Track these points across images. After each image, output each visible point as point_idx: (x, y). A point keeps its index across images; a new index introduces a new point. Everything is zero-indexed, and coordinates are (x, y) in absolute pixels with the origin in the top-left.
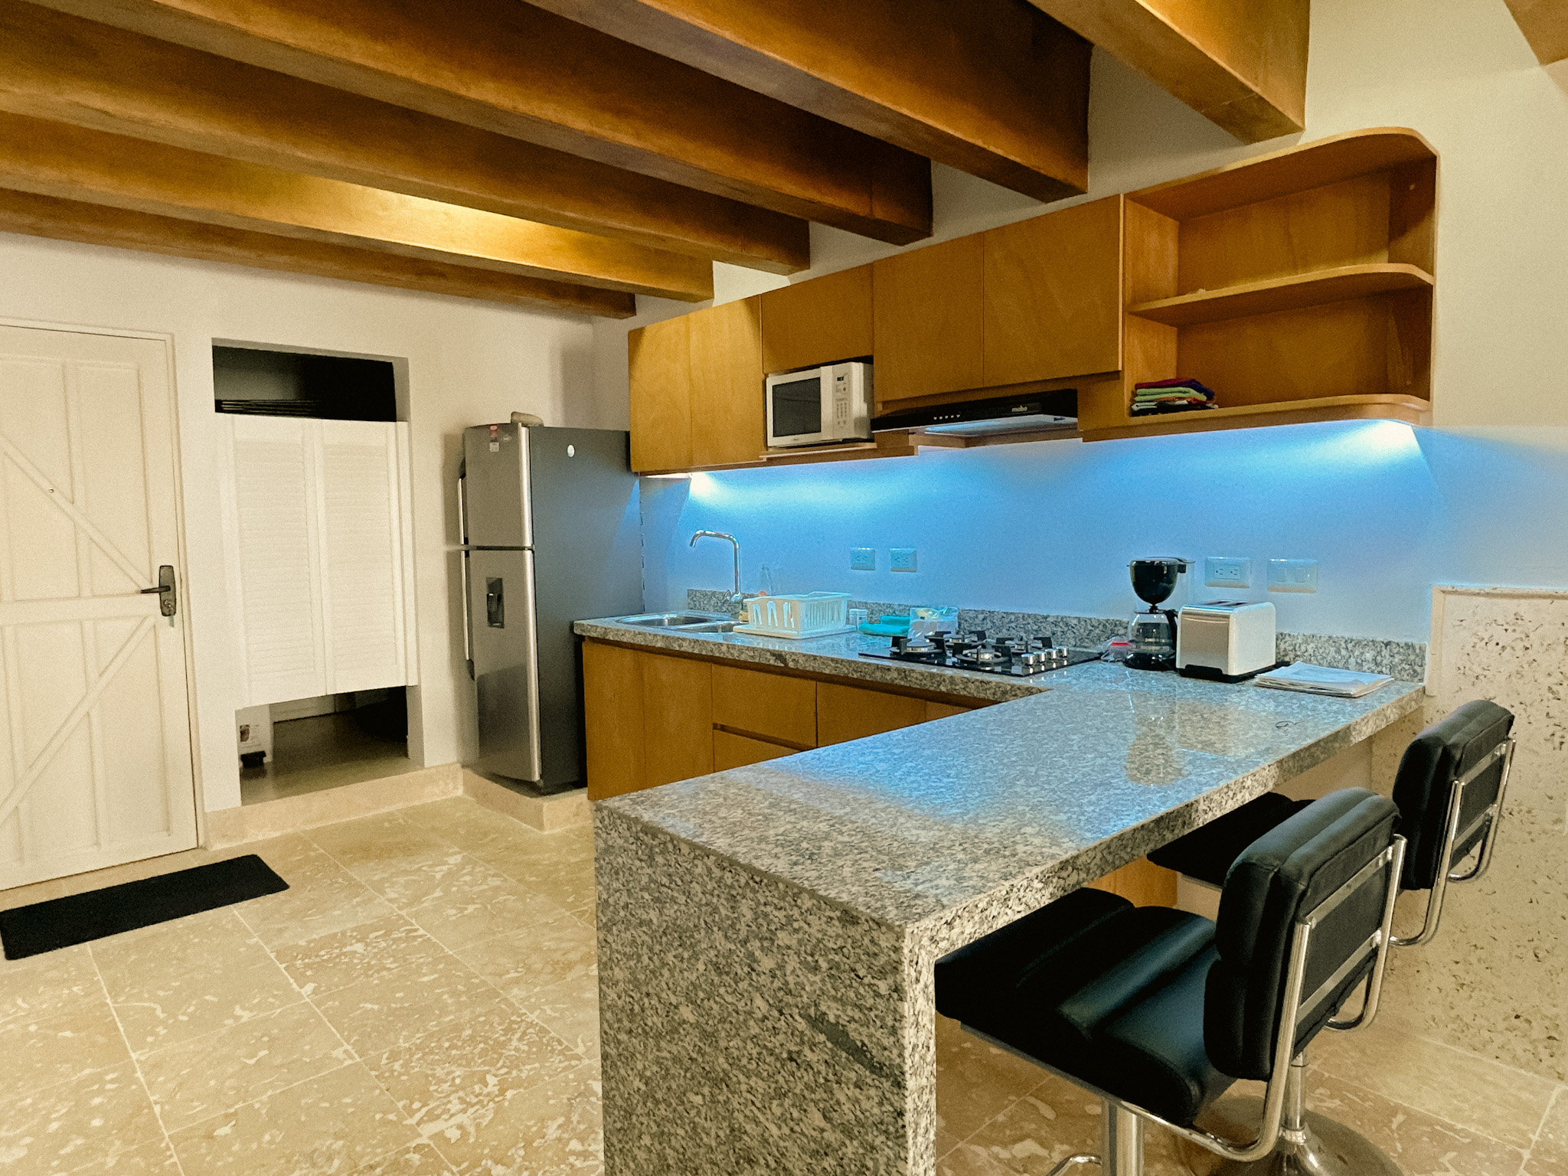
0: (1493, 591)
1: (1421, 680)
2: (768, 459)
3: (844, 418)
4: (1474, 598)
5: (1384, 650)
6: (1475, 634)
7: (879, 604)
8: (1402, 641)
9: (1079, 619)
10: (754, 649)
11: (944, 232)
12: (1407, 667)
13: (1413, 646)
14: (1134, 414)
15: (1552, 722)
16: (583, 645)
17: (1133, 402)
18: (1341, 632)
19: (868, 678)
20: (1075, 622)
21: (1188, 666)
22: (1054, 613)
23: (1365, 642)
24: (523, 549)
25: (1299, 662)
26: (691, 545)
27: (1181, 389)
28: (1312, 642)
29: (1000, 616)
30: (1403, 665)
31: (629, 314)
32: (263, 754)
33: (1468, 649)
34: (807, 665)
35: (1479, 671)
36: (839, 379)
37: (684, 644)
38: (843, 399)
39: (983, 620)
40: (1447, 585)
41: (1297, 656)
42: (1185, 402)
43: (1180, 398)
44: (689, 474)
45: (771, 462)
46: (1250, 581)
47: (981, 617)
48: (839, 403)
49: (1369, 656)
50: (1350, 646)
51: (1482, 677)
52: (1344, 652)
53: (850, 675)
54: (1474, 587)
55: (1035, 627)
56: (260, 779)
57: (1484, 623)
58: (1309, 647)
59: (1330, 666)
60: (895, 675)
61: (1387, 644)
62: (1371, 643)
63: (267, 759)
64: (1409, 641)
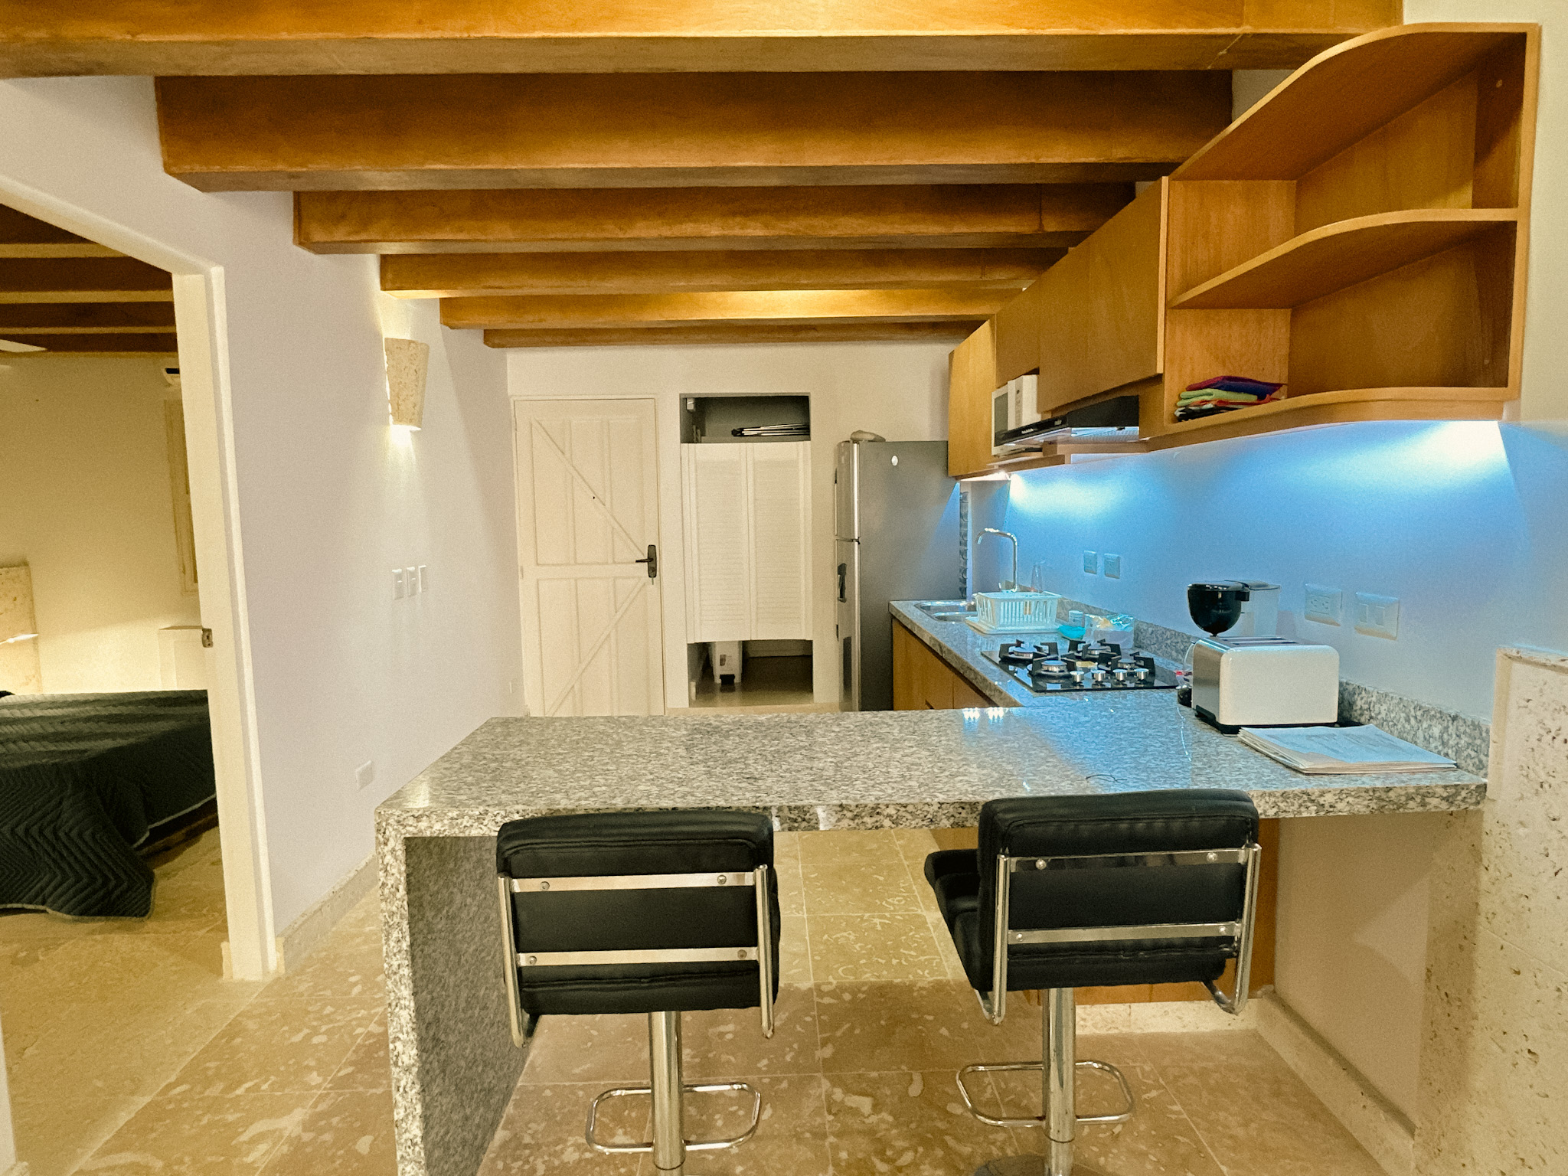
0: (1562, 664)
1: (1485, 776)
4: (1542, 670)
5: (1451, 727)
6: (1541, 722)
8: (1469, 717)
12: (1473, 754)
13: (1479, 726)
14: (1177, 419)
16: (893, 622)
17: (1176, 407)
19: (965, 675)
23: (1433, 713)
24: (852, 540)
25: (1372, 725)
28: (1385, 702)
30: (1469, 751)
32: (733, 676)
33: (1533, 739)
34: (947, 658)
35: (1543, 777)
40: (1512, 647)
41: (1371, 718)
46: (1339, 618)
49: (1436, 731)
50: (1419, 713)
51: (1546, 786)
52: (1413, 721)
53: (960, 671)
54: (1540, 654)
56: (730, 694)
57: (1551, 709)
58: (1382, 708)
61: (1454, 719)
62: (1438, 715)
63: (737, 680)
64: (1476, 718)
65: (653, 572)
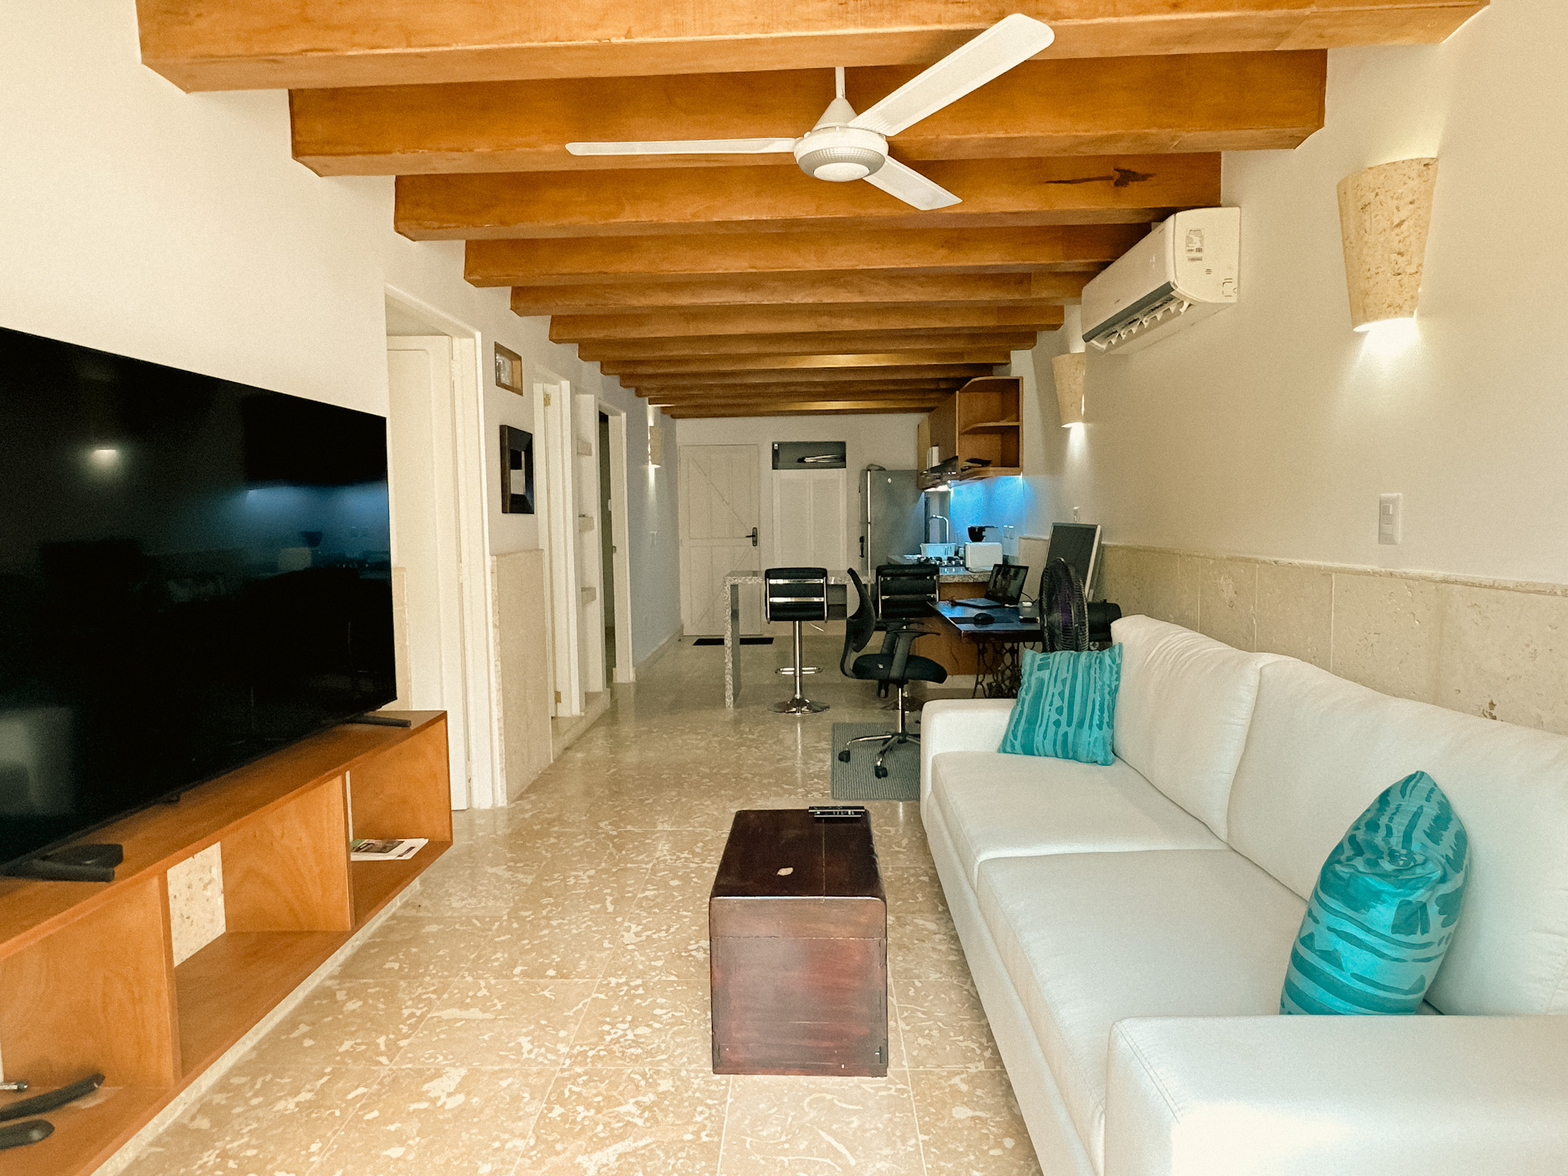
24: (867, 523)
65: (755, 543)
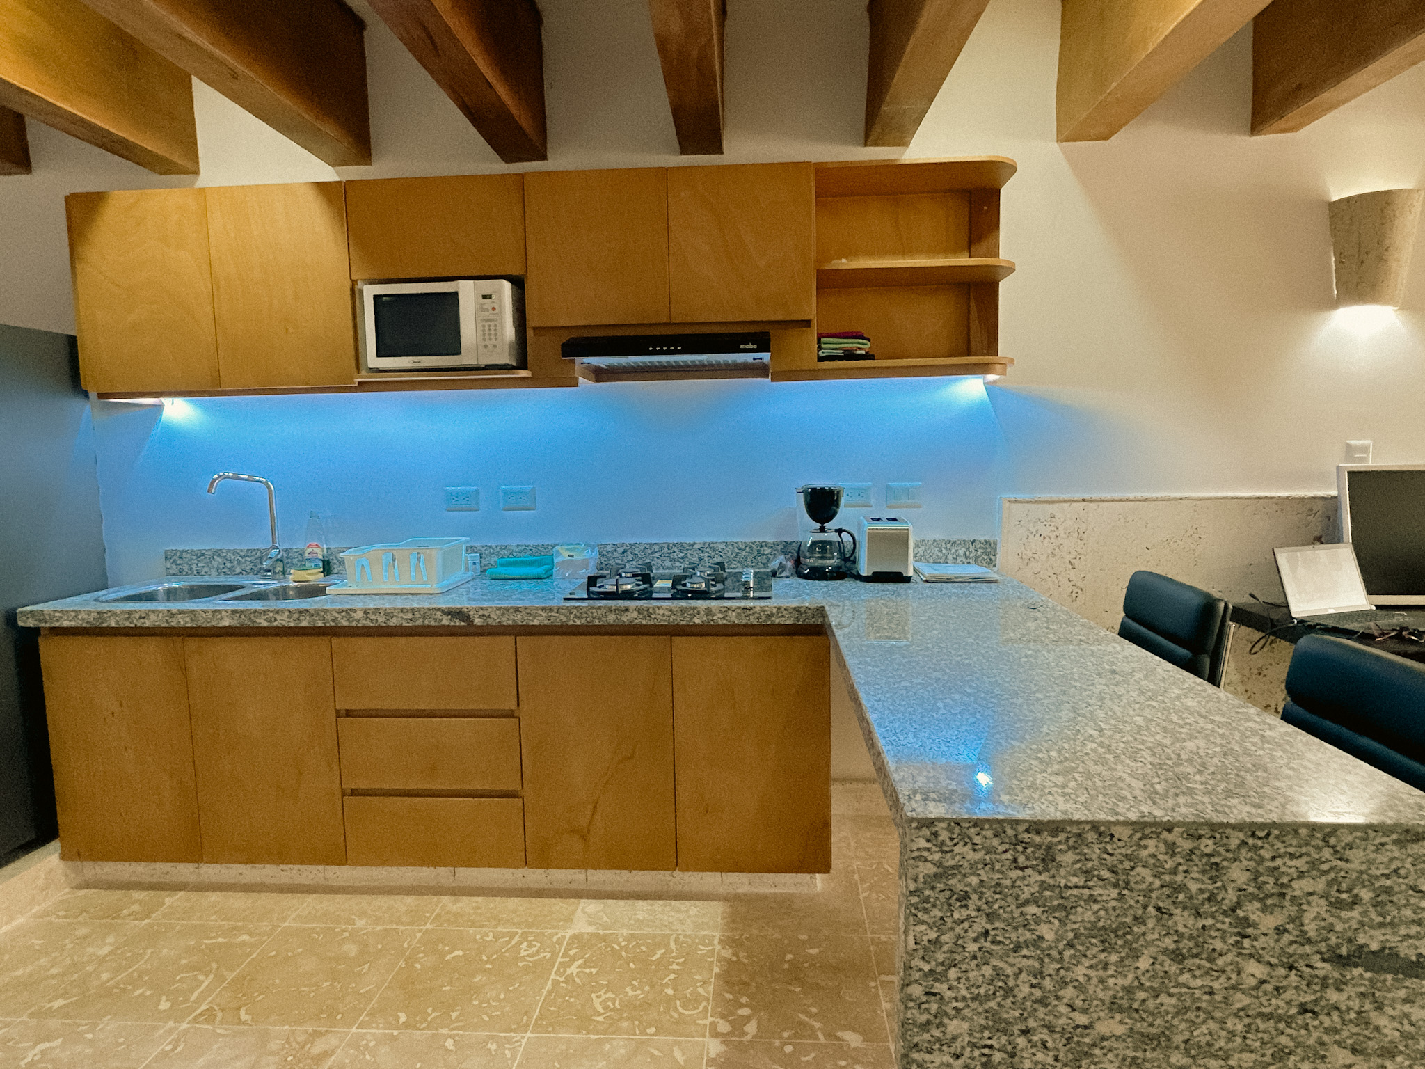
1: (993, 565)
2: (359, 383)
3: (493, 342)
4: (1027, 504)
5: (972, 547)
6: (1028, 530)
7: (490, 547)
8: (982, 539)
9: (727, 544)
10: (413, 611)
11: (560, 160)
12: (986, 557)
13: (990, 542)
14: (821, 359)
15: (1070, 584)
16: (40, 640)
17: (820, 348)
18: (939, 536)
19: (597, 622)
20: (722, 546)
21: (874, 573)
22: (699, 541)
23: (959, 542)
26: (209, 491)
27: (861, 341)
28: (921, 545)
29: (642, 548)
30: (983, 556)
31: (21, 170)
33: (1024, 540)
34: (504, 619)
35: (1030, 554)
36: (484, 297)
37: (278, 617)
38: (491, 320)
39: (623, 553)
40: (1011, 496)
42: (863, 352)
43: (860, 349)
44: (162, 399)
45: (363, 387)
46: (872, 502)
47: (621, 550)
48: (487, 324)
49: (961, 552)
50: (948, 546)
51: (1032, 559)
52: (944, 551)
53: (571, 623)
54: (1027, 497)
55: (682, 555)
57: (1033, 522)
58: (919, 550)
59: (935, 562)
60: (635, 614)
61: (974, 541)
62: (962, 542)
64: (987, 538)
